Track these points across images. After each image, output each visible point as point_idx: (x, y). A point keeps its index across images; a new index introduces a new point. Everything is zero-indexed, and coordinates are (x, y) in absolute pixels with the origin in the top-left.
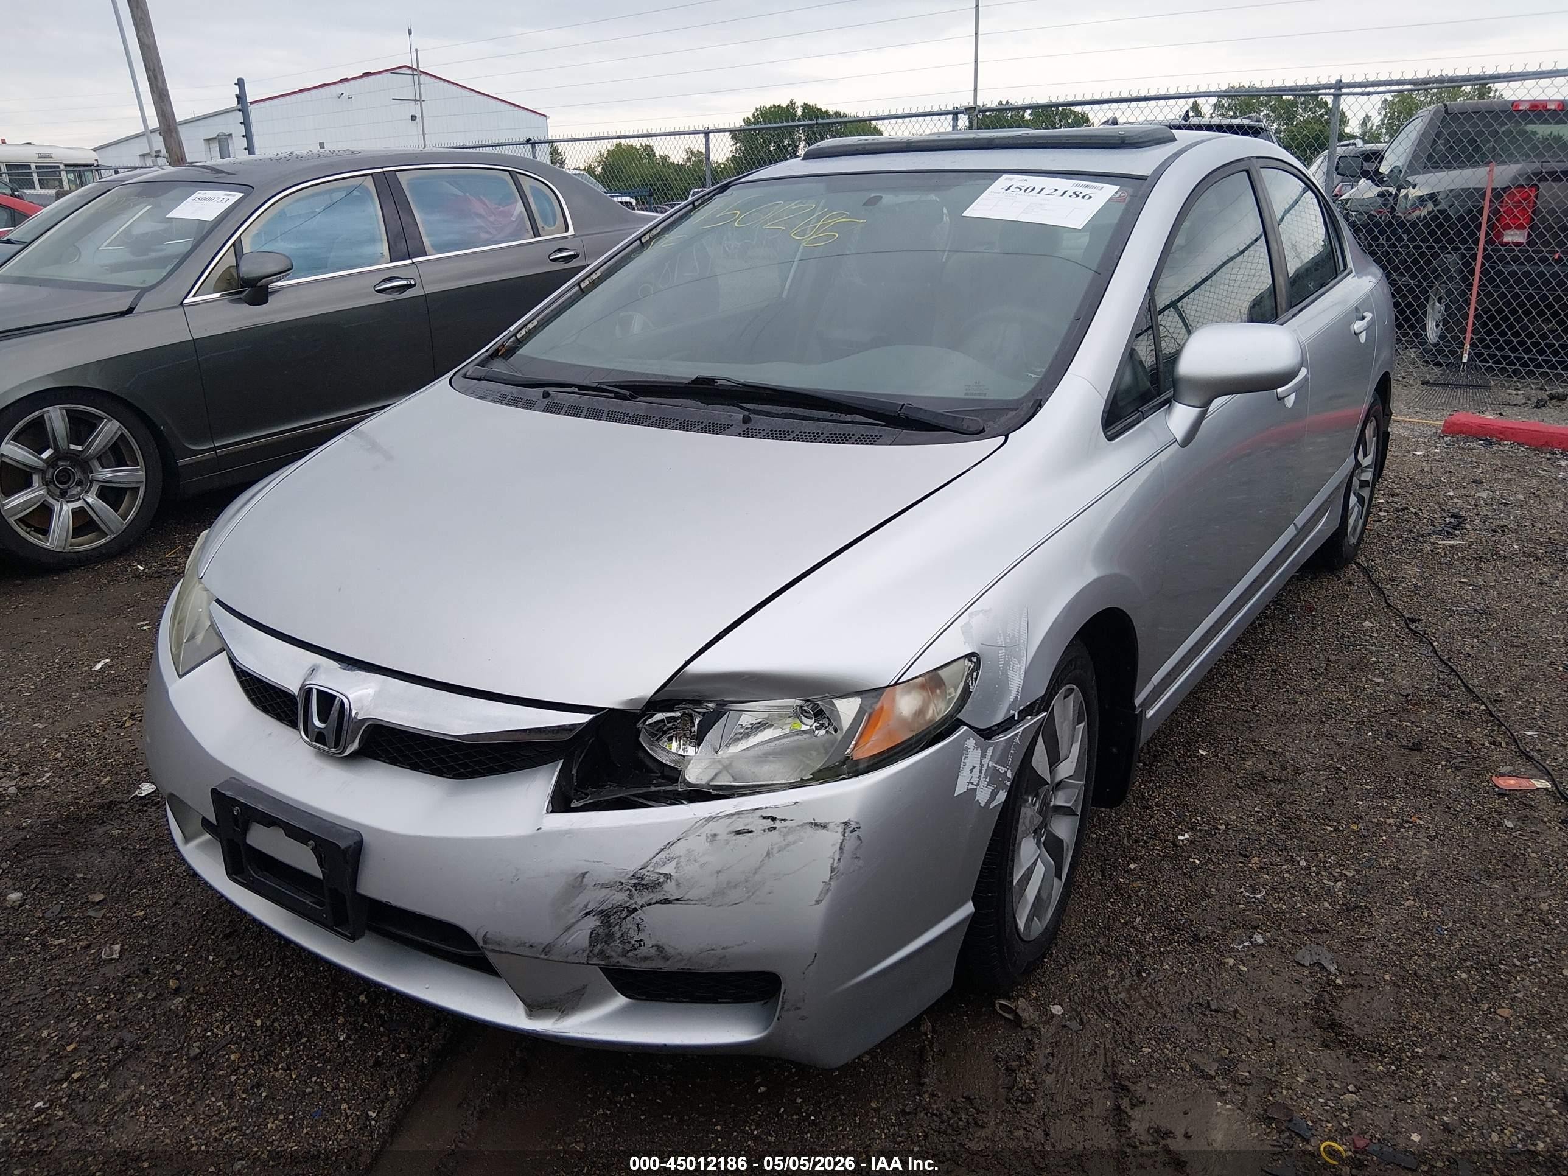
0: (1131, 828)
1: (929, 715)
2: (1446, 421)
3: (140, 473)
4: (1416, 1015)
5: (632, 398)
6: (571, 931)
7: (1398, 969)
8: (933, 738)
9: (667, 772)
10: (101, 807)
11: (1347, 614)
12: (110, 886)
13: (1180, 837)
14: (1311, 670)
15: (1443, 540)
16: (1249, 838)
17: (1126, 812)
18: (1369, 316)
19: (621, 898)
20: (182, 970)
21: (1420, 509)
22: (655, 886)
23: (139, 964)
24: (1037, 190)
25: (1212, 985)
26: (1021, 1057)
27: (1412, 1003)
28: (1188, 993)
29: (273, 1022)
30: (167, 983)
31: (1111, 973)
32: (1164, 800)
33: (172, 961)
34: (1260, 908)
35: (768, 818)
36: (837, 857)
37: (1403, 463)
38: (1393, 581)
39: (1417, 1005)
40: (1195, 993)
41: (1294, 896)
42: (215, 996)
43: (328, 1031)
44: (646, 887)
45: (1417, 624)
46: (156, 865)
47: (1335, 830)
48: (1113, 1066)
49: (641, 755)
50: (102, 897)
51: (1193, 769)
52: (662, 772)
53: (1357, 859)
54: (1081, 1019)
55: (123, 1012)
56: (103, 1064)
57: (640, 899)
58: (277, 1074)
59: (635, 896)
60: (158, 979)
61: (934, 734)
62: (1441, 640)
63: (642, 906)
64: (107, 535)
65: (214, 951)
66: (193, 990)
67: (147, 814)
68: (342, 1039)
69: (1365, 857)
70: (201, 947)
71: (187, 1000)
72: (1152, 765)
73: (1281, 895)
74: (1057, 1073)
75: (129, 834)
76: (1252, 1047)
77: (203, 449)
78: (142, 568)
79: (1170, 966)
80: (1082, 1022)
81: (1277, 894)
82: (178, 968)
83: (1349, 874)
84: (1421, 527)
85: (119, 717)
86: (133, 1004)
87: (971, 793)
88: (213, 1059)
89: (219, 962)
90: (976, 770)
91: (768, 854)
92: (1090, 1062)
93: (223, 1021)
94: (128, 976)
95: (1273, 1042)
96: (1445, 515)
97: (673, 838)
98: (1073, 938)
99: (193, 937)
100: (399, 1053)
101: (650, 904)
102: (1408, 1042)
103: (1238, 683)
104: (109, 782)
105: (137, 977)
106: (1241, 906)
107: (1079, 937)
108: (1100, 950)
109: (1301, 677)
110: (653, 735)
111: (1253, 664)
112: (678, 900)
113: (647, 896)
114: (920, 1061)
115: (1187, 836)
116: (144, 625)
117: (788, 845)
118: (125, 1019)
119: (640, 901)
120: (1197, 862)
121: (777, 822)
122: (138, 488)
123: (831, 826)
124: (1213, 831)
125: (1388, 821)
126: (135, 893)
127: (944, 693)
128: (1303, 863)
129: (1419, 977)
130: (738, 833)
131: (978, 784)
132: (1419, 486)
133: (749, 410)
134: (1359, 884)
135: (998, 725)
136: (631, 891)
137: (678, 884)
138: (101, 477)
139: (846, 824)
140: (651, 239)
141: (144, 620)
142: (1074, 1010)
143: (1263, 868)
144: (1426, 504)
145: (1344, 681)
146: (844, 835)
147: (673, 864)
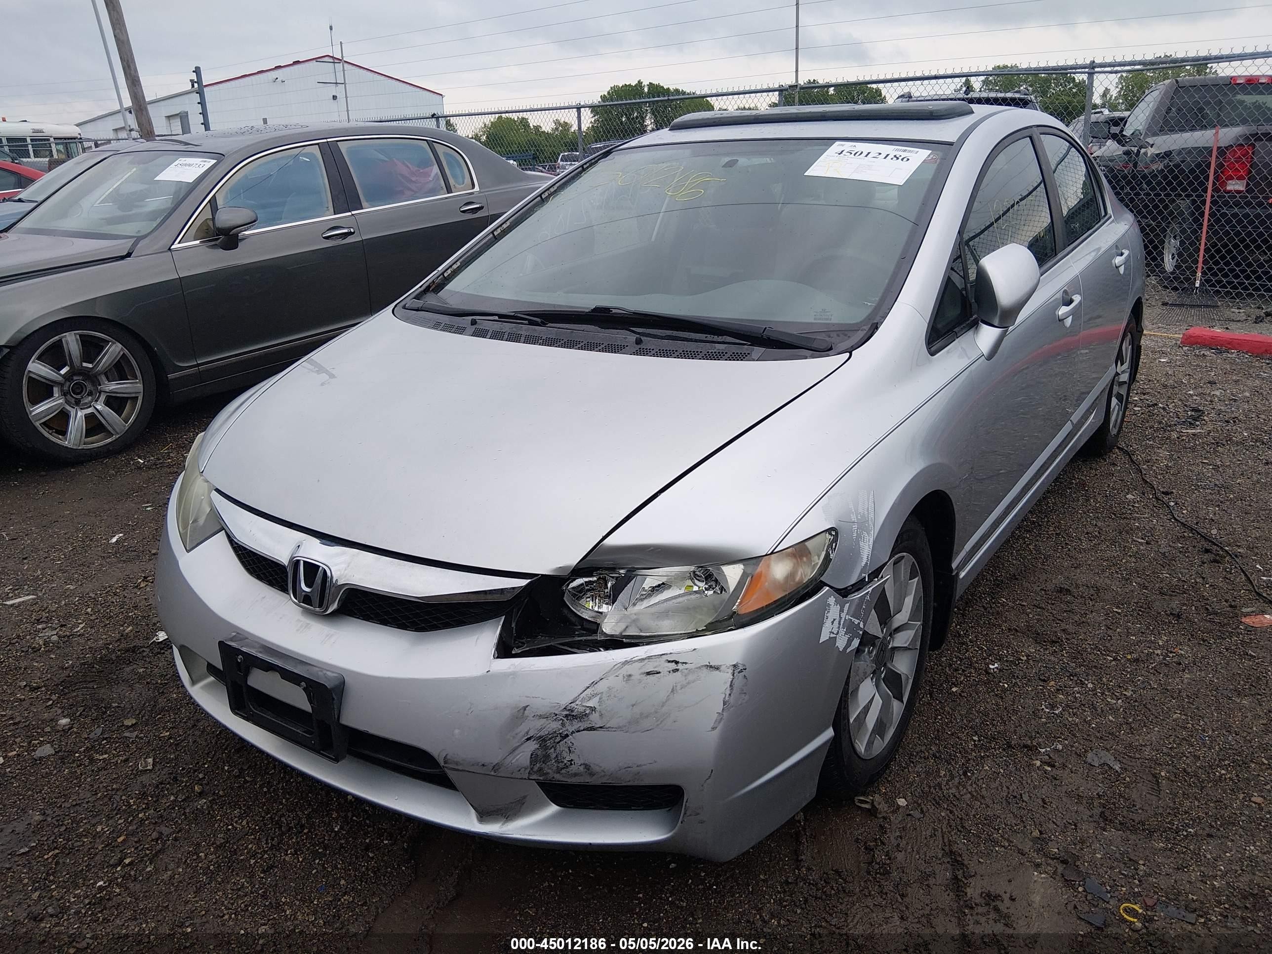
0: (951, 659)
1: (798, 578)
2: (1184, 334)
3: (139, 385)
4: (1187, 803)
5: (543, 324)
6: (517, 752)
7: (1171, 767)
8: (801, 597)
9: (586, 625)
10: (127, 650)
11: (1114, 489)
12: (140, 713)
13: (991, 666)
14: (1087, 533)
15: (1187, 429)
16: (1046, 667)
17: (946, 647)
18: (1126, 253)
19: (555, 726)
20: (204, 778)
21: (1167, 405)
22: (582, 716)
23: (169, 774)
24: (865, 154)
25: (1024, 782)
26: (876, 839)
27: (1184, 794)
28: (1005, 788)
29: (281, 817)
30: (193, 789)
31: (943, 773)
32: (976, 637)
33: (195, 771)
34: (1058, 721)
35: (672, 661)
36: (728, 692)
37: (1150, 368)
38: (1148, 462)
39: (1188, 795)
40: (1011, 788)
41: (1085, 711)
42: (232, 798)
43: (325, 824)
44: (575, 717)
45: (1170, 496)
46: (175, 695)
47: (1114, 660)
48: (950, 845)
49: (566, 611)
50: (134, 721)
51: (998, 613)
52: (582, 626)
53: (1133, 682)
54: (922, 809)
55: (160, 811)
56: (148, 852)
57: (570, 727)
58: (287, 859)
59: (567, 725)
60: (185, 785)
61: (802, 593)
62: (1189, 509)
63: (573, 733)
64: (113, 435)
65: (228, 762)
66: (214, 793)
67: (164, 656)
68: (336, 829)
69: (1139, 680)
70: (218, 760)
71: (210, 802)
72: (965, 610)
73: (1075, 711)
74: (905, 851)
75: (151, 672)
76: (1059, 829)
77: (188, 366)
78: (142, 462)
79: (989, 767)
80: (922, 812)
81: (1071, 710)
82: (201, 776)
83: (1128, 694)
84: (1168, 420)
85: (135, 580)
86: (167, 805)
87: (832, 640)
88: (235, 847)
89: (233, 771)
90: (836, 622)
91: (673, 691)
92: (931, 842)
93: (241, 817)
94: (161, 783)
95: (1075, 825)
96: (1187, 409)
97: (597, 679)
98: (910, 746)
99: (211, 752)
100: (383, 840)
101: (578, 731)
102: (1182, 824)
103: (1030, 544)
104: (131, 631)
105: (169, 783)
106: (1043, 720)
107: (915, 745)
108: (933, 755)
109: (1080, 539)
110: (574, 595)
111: (1041, 529)
112: (601, 727)
113: (576, 725)
114: (796, 843)
115: (996, 665)
116: (147, 507)
117: (688, 683)
118: (161, 816)
119: (571, 729)
120: (1006, 686)
121: (680, 665)
122: (137, 397)
123: (722, 668)
124: (1017, 662)
125: (1156, 652)
126: (160, 718)
127: (810, 560)
128: (1090, 686)
129: (1188, 773)
130: (648, 673)
131: (838, 633)
132: (1165, 386)
133: (639, 333)
134: (1136, 701)
135: (852, 585)
136: (563, 720)
137: (601, 715)
138: (107, 389)
139: (734, 666)
140: (550, 195)
141: (148, 502)
142: (915, 802)
143: (1058, 690)
144: (1172, 401)
145: (1113, 542)
146: (733, 675)
147: (597, 699)
